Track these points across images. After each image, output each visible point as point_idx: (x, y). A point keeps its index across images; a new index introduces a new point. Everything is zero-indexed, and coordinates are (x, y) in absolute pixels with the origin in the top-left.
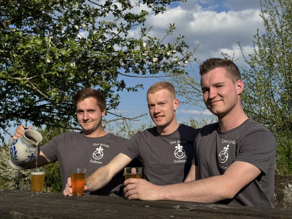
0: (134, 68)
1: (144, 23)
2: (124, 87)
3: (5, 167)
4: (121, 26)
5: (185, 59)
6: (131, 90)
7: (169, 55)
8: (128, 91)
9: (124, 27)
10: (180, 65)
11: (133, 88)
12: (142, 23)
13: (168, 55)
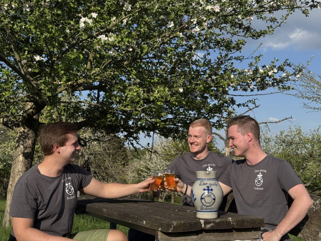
0: (241, 86)
1: (241, 51)
2: (235, 104)
3: (148, 171)
4: (220, 55)
5: (297, 73)
6: (241, 106)
7: (271, 75)
8: (239, 107)
9: (223, 56)
10: (291, 80)
11: (243, 103)
12: (239, 51)
13: (269, 75)
